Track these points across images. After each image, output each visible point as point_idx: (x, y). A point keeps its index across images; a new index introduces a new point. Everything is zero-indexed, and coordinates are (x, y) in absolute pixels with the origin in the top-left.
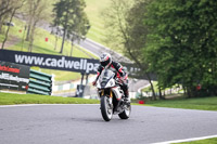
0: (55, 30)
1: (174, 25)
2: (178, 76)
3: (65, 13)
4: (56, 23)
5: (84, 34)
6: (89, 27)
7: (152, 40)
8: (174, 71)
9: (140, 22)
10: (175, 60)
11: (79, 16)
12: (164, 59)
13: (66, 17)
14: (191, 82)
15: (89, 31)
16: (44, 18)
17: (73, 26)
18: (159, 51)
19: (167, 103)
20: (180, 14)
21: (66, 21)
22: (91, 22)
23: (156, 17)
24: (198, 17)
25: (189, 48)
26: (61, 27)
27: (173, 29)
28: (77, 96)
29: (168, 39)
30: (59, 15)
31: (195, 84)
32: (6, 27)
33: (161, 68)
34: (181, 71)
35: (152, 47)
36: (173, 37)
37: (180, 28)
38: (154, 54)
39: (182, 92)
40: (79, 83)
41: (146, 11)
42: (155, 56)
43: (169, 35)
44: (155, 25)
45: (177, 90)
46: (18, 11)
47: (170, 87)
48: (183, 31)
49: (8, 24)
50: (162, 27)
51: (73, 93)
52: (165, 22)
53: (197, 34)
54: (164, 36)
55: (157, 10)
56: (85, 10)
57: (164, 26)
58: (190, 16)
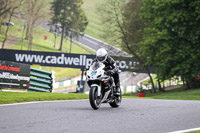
0: (54, 28)
1: (171, 18)
2: (177, 68)
3: (62, 11)
4: (55, 21)
5: (82, 30)
6: (86, 24)
7: (149, 34)
8: (172, 64)
9: (137, 16)
10: (173, 52)
11: (77, 13)
12: (162, 51)
13: (64, 14)
14: (189, 73)
15: (88, 27)
16: (43, 16)
17: (71, 23)
18: (157, 43)
19: (166, 95)
20: (176, 7)
21: (64, 18)
22: (88, 18)
23: (152, 11)
24: (193, 9)
25: (186, 40)
26: (59, 25)
27: (170, 22)
28: (77, 92)
29: (165, 32)
30: (57, 13)
31: (193, 75)
32: (6, 27)
33: (159, 60)
34: (180, 63)
35: (149, 40)
36: (169, 30)
37: (176, 20)
38: (151, 48)
39: (182, 83)
40: (79, 79)
41: (142, 5)
42: (153, 49)
43: (166, 27)
44: (152, 19)
45: (176, 82)
46: (16, 10)
47: (169, 79)
48: (180, 23)
49: (7, 24)
50: (158, 20)
51: (74, 89)
52: (161, 15)
53: (193, 26)
54: (160, 29)
55: (153, 3)
56: (83, 7)
57: (161, 19)
58: (186, 8)
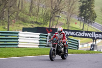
0: (80, 19)
3: (84, 11)
4: (80, 15)
5: (94, 20)
6: (96, 17)
11: (91, 12)
15: (96, 19)
16: (75, 13)
17: (88, 17)
21: (85, 14)
22: (97, 14)
26: (83, 17)
28: (91, 50)
30: (82, 12)
40: (92, 43)
46: (62, 10)
49: (58, 17)
51: (89, 48)
56: (94, 9)
